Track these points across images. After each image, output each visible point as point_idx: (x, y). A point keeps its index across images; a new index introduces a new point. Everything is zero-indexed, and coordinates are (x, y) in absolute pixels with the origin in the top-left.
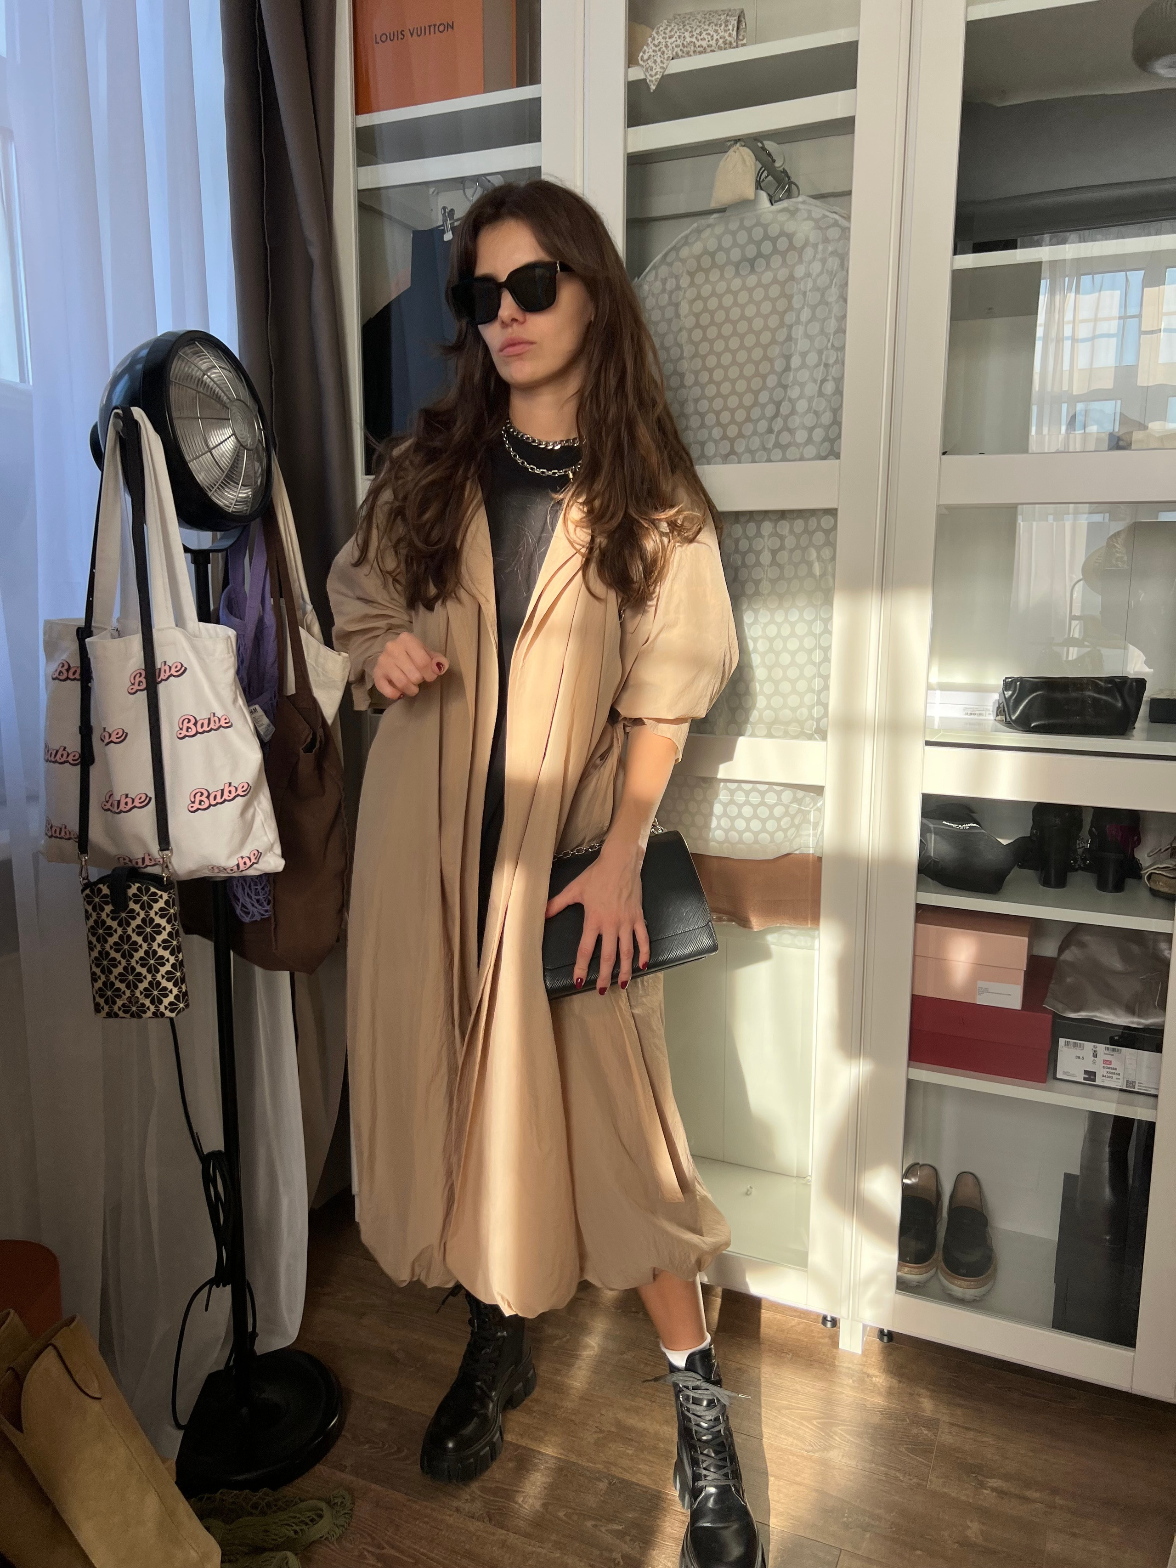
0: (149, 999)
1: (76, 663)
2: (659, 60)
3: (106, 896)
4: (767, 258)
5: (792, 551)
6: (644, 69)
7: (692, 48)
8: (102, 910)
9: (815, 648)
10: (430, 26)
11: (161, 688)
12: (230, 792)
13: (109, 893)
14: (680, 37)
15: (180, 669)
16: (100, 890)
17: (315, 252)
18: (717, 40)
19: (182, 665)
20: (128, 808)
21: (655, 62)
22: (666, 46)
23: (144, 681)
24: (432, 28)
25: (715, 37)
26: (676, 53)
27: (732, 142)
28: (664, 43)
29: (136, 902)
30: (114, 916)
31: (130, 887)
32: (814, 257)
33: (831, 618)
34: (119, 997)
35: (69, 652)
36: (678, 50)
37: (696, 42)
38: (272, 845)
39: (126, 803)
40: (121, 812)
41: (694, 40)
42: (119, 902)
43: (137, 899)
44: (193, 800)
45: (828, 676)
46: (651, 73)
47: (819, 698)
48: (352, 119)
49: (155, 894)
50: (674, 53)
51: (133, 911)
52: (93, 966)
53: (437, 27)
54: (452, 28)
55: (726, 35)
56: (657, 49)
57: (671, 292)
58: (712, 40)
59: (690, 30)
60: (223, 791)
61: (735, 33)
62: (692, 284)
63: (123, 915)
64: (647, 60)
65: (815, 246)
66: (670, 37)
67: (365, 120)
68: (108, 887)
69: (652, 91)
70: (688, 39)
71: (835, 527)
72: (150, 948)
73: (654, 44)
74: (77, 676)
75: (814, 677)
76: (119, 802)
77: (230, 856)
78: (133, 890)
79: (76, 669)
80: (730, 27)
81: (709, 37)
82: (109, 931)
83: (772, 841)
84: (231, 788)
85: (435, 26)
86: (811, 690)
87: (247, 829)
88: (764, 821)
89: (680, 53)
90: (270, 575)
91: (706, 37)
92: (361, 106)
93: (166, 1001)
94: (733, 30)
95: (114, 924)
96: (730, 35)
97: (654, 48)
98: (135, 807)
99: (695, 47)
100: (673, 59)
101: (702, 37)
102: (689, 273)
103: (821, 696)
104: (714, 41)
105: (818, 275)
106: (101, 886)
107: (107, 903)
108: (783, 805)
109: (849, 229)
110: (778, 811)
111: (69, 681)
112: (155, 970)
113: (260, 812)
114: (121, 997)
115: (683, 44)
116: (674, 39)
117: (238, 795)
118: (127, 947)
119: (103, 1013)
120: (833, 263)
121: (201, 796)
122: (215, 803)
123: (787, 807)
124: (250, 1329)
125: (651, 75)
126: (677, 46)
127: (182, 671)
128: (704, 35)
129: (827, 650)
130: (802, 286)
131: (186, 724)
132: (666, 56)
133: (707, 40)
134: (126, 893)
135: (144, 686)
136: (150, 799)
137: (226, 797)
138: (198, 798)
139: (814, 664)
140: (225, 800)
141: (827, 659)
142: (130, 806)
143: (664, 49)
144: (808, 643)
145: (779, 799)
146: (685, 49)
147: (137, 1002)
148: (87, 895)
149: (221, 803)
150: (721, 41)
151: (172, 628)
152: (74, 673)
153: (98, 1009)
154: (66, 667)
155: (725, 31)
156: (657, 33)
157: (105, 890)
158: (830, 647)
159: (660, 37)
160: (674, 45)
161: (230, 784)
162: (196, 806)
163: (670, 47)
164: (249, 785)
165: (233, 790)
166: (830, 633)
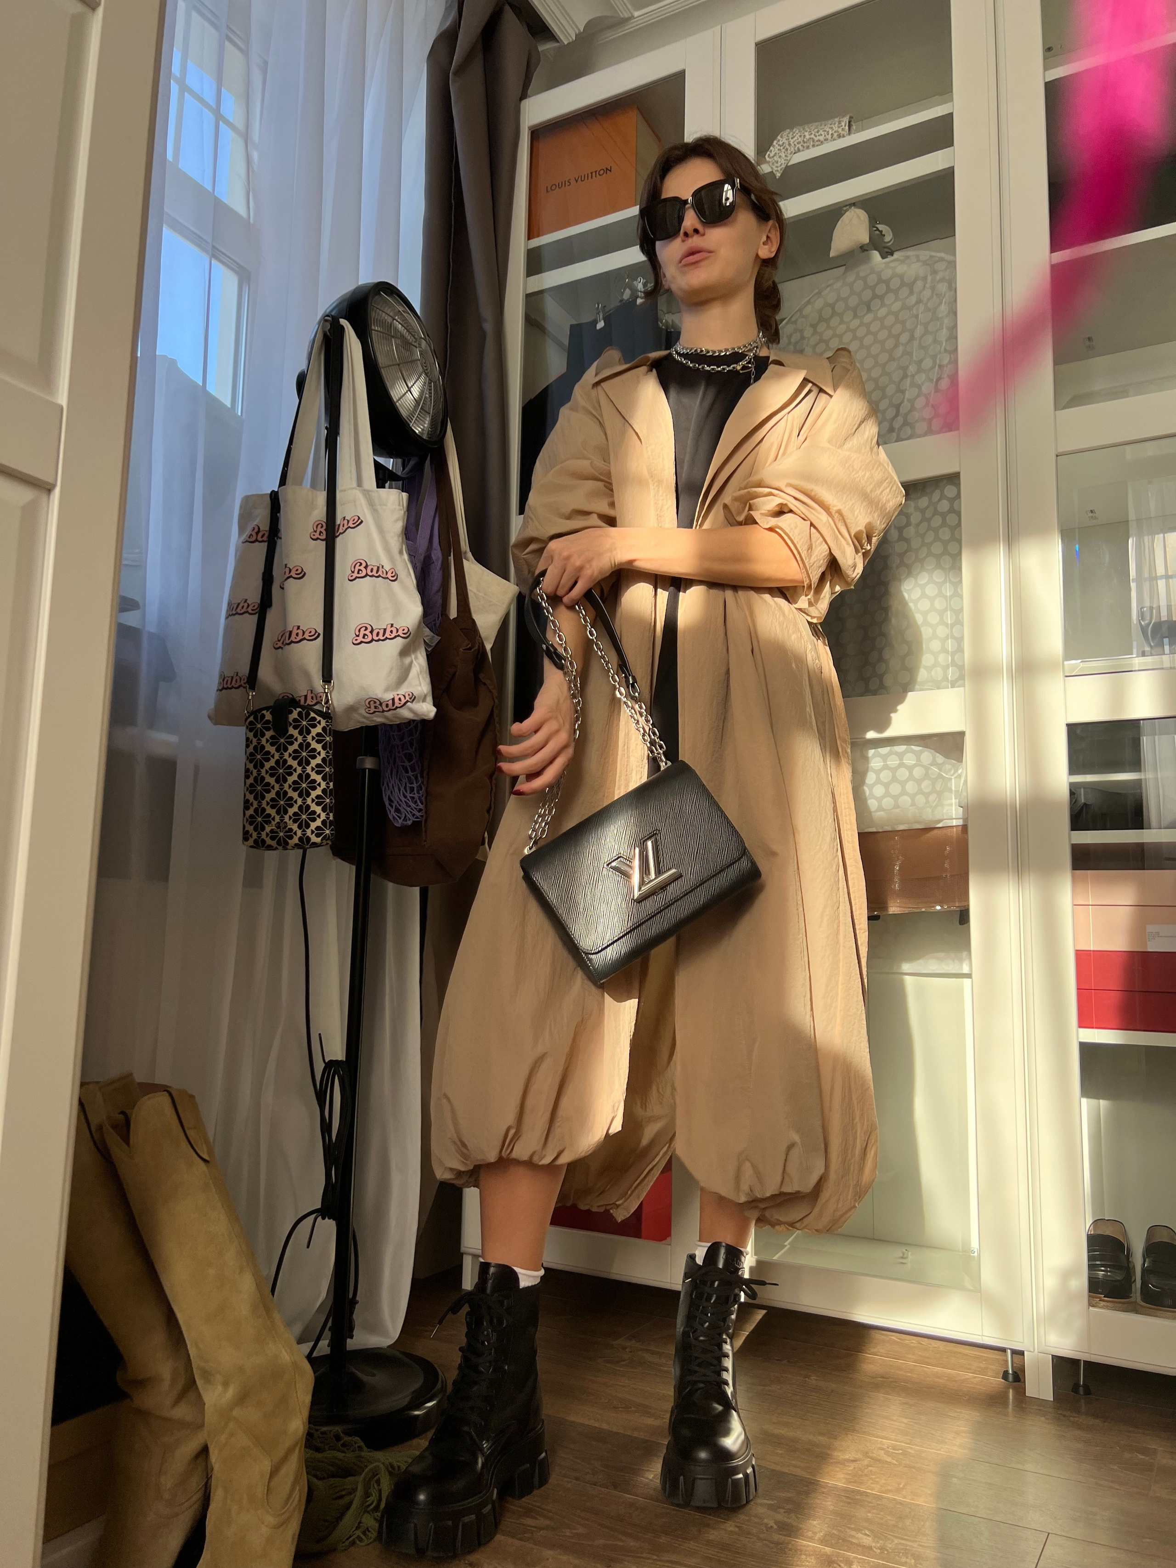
0: (297, 824)
1: (265, 527)
2: (783, 155)
3: (268, 722)
4: (882, 298)
5: (918, 525)
6: (771, 164)
7: (812, 143)
8: (263, 735)
9: (945, 610)
10: (592, 173)
11: (339, 541)
12: (391, 632)
13: (271, 720)
14: (800, 136)
15: (357, 521)
16: (263, 716)
17: (488, 327)
18: (832, 134)
19: (359, 518)
20: (298, 639)
21: (780, 157)
22: (790, 145)
23: (324, 532)
24: (594, 174)
25: (830, 133)
26: (798, 148)
27: (848, 207)
28: (787, 143)
29: (295, 728)
30: (273, 741)
31: (291, 712)
32: (924, 287)
33: (961, 581)
34: (268, 823)
35: (262, 518)
36: (800, 146)
37: (814, 137)
38: (425, 696)
39: (297, 634)
40: (292, 642)
41: (813, 136)
42: (280, 726)
43: (296, 724)
44: (357, 634)
45: (962, 638)
46: (777, 165)
47: (953, 660)
48: (525, 242)
49: (314, 719)
50: (796, 149)
51: (292, 736)
52: (247, 793)
53: (597, 173)
54: (610, 171)
55: (840, 130)
56: (782, 148)
57: (797, 343)
58: (828, 135)
59: (809, 130)
60: (385, 630)
61: (847, 128)
62: (815, 332)
63: (282, 740)
64: (773, 157)
65: (925, 279)
66: (792, 138)
67: (535, 242)
68: (271, 713)
69: (777, 177)
70: (808, 137)
71: (958, 496)
72: (304, 772)
73: (779, 145)
74: (265, 538)
75: (947, 638)
76: (291, 632)
77: (387, 690)
78: (295, 715)
79: (265, 532)
80: (843, 124)
81: (825, 133)
82: (267, 756)
83: (913, 804)
84: (392, 629)
85: (596, 172)
86: (944, 650)
87: (404, 675)
88: (903, 783)
89: (801, 148)
90: (439, 515)
91: (823, 133)
92: (531, 233)
93: (313, 826)
94: (845, 126)
95: (272, 750)
96: (843, 130)
97: (779, 147)
98: (304, 639)
99: (813, 141)
100: (794, 153)
101: (819, 133)
102: (812, 326)
103: (956, 657)
104: (830, 136)
105: (929, 300)
106: (264, 712)
107: (268, 729)
108: (923, 766)
109: (955, 262)
110: (918, 772)
111: (257, 543)
112: (306, 794)
113: (416, 664)
114: (270, 822)
115: (803, 141)
116: (796, 138)
117: (399, 636)
118: (281, 771)
119: (251, 842)
120: (942, 287)
121: (365, 630)
122: (377, 638)
123: (927, 769)
124: (351, 1296)
125: (777, 167)
126: (798, 143)
127: (359, 522)
128: (821, 132)
129: (959, 612)
130: (915, 311)
131: (357, 567)
132: (789, 152)
133: (823, 135)
134: (287, 718)
135: (324, 537)
136: (319, 634)
137: (387, 635)
138: (362, 632)
139: (946, 625)
140: (387, 638)
141: (959, 622)
142: (300, 637)
143: (788, 147)
144: (939, 604)
145: (918, 759)
146: (805, 145)
147: (286, 827)
148: (251, 723)
149: (383, 640)
150: (835, 135)
151: (354, 488)
152: (262, 536)
153: (246, 836)
154: (256, 530)
155: (839, 127)
156: (781, 137)
157: (268, 716)
158: (961, 609)
159: (784, 139)
160: (796, 143)
161: (392, 625)
162: (360, 639)
163: (793, 145)
164: (409, 630)
165: (395, 631)
166: (961, 597)
